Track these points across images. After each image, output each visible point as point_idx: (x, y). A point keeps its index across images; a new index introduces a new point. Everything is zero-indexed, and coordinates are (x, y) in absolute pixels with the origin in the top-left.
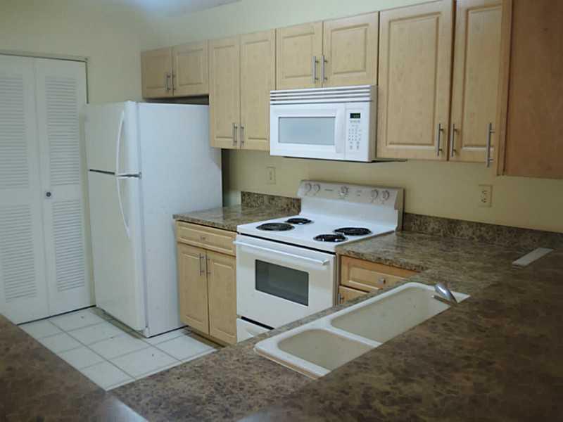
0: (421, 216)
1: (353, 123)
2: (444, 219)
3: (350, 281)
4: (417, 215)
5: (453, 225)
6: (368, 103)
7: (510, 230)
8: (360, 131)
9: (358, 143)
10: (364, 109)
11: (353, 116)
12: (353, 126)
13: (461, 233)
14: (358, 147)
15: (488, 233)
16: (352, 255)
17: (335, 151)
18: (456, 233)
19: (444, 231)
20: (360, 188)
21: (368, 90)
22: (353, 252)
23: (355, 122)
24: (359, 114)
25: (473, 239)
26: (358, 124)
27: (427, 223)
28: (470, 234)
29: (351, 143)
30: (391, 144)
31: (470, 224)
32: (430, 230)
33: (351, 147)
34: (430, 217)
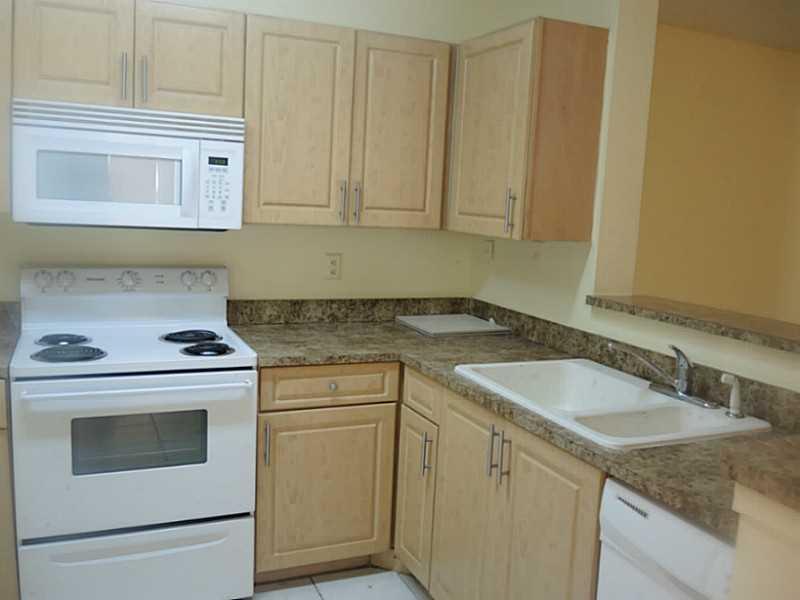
0: (252, 302)
1: (214, 173)
2: (284, 301)
3: (277, 402)
4: (247, 302)
5: (297, 308)
6: (242, 145)
7: (364, 302)
8: (227, 184)
9: (224, 202)
10: (235, 153)
11: (213, 161)
12: (215, 176)
13: (308, 315)
14: (223, 208)
15: (339, 309)
16: (287, 362)
17: (178, 214)
18: (302, 317)
19: (285, 317)
20: (160, 272)
21: (242, 126)
22: (289, 358)
23: (218, 170)
24: (226, 160)
25: (323, 319)
26: (222, 173)
27: (260, 309)
28: (320, 315)
29: (211, 201)
30: (265, 204)
31: (319, 303)
32: (265, 318)
33: (211, 208)
34: (265, 301)
